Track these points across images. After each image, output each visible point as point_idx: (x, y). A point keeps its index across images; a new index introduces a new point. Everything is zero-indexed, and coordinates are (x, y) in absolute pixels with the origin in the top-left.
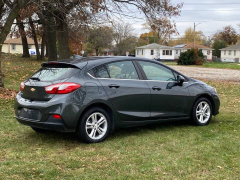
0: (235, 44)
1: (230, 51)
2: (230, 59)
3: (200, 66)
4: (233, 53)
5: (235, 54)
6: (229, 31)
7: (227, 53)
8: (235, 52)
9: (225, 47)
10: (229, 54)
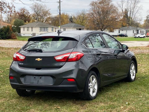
0: (29, 22)
1: (28, 28)
2: (29, 34)
3: (16, 40)
4: (30, 29)
5: (32, 30)
6: (24, 12)
7: (26, 29)
8: (32, 28)
9: (23, 25)
10: (28, 30)
